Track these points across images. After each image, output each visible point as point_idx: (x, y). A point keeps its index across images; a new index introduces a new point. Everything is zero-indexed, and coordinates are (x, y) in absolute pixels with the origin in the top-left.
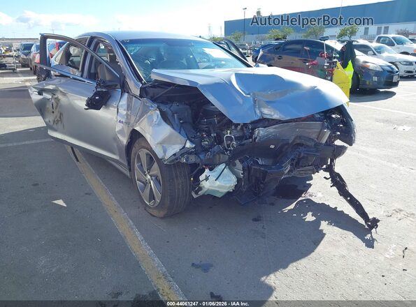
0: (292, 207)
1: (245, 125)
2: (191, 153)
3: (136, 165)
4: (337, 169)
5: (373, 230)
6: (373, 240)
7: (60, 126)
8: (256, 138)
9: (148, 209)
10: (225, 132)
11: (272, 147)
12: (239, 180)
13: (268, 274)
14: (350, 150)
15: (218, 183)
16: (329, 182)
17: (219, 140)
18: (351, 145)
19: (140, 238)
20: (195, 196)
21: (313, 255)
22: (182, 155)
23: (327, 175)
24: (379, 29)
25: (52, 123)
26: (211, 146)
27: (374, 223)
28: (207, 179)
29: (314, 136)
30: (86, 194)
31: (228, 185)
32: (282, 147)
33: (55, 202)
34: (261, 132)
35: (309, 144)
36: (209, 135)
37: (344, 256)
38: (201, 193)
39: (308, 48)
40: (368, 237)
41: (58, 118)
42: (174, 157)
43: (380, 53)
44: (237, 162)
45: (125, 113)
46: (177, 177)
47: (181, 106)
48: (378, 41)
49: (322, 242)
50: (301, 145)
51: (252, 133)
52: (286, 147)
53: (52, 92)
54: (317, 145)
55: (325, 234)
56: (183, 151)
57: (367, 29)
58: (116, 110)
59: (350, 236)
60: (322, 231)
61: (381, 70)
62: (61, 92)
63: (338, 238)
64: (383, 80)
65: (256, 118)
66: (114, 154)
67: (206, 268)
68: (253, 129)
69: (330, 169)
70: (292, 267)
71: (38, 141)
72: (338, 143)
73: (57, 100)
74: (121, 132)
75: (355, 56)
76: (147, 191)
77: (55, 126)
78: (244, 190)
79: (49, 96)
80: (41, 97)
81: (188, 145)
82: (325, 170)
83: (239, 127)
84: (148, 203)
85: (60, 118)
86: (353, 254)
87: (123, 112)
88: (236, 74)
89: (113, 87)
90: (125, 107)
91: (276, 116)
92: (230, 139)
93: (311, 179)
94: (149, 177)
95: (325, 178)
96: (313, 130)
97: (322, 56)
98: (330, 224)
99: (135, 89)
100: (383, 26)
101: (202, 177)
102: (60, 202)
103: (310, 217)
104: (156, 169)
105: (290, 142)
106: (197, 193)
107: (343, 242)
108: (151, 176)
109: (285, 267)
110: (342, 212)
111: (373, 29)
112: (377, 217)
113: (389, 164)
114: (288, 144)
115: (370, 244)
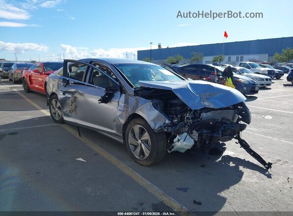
0: (220, 159)
1: (195, 111)
2: (169, 126)
3: (130, 136)
4: (242, 138)
5: (269, 170)
6: (270, 175)
7: (74, 114)
8: (202, 118)
9: (138, 161)
10: (185, 115)
11: (211, 123)
12: (195, 142)
13: (220, 192)
14: (248, 127)
15: (185, 143)
16: (239, 145)
17: (182, 119)
18: (249, 124)
19: (140, 176)
20: (169, 152)
21: (240, 182)
22: (165, 127)
23: (237, 141)
24: (237, 58)
25: (68, 112)
26: (178, 122)
27: (270, 165)
28: (179, 140)
29: (230, 118)
30: (95, 155)
31: (190, 144)
32: (216, 123)
33: (78, 159)
34: (204, 115)
35: (228, 122)
36: (177, 116)
37: (257, 183)
38: (173, 150)
39: (205, 70)
40: (267, 173)
41: (73, 109)
42: (160, 128)
43: (243, 73)
44: (194, 132)
45: (123, 105)
46: (160, 140)
47: (158, 101)
48: (240, 66)
49: (243, 176)
50: (225, 123)
51: (200, 116)
52: (218, 123)
53: (72, 93)
54: (232, 123)
55: (243, 173)
56: (165, 125)
57: (230, 58)
58: (117, 103)
59: (258, 173)
60: (241, 171)
61: (248, 83)
62: (79, 93)
63: (251, 174)
64: (249, 89)
65: (203, 107)
66: (112, 129)
67: (185, 190)
68: (200, 113)
69: (238, 138)
70: (232, 188)
71: (45, 125)
72: (242, 122)
73: (75, 98)
74: (120, 116)
75: (233, 74)
76: (138, 150)
77: (70, 114)
78: (199, 148)
79: (70, 96)
80: (64, 96)
81: (167, 121)
82: (236, 138)
83: (192, 112)
84: (138, 158)
85: (75, 108)
86: (262, 182)
87: (122, 104)
88: (190, 84)
89: (115, 91)
90: (123, 102)
91: (212, 106)
92: (188, 118)
93: (225, 145)
94: (140, 141)
95: (236, 143)
96: (229, 115)
97: (213, 74)
98: (244, 167)
99: (131, 91)
100: (240, 56)
101: (175, 140)
102: (81, 159)
103: (232, 164)
104: (146, 136)
105: (220, 121)
106: (170, 150)
107: (255, 176)
108: (142, 141)
109: (228, 188)
110: (249, 161)
111: (233, 58)
112: (271, 162)
113: (266, 136)
114: (218, 122)
115: (269, 176)
